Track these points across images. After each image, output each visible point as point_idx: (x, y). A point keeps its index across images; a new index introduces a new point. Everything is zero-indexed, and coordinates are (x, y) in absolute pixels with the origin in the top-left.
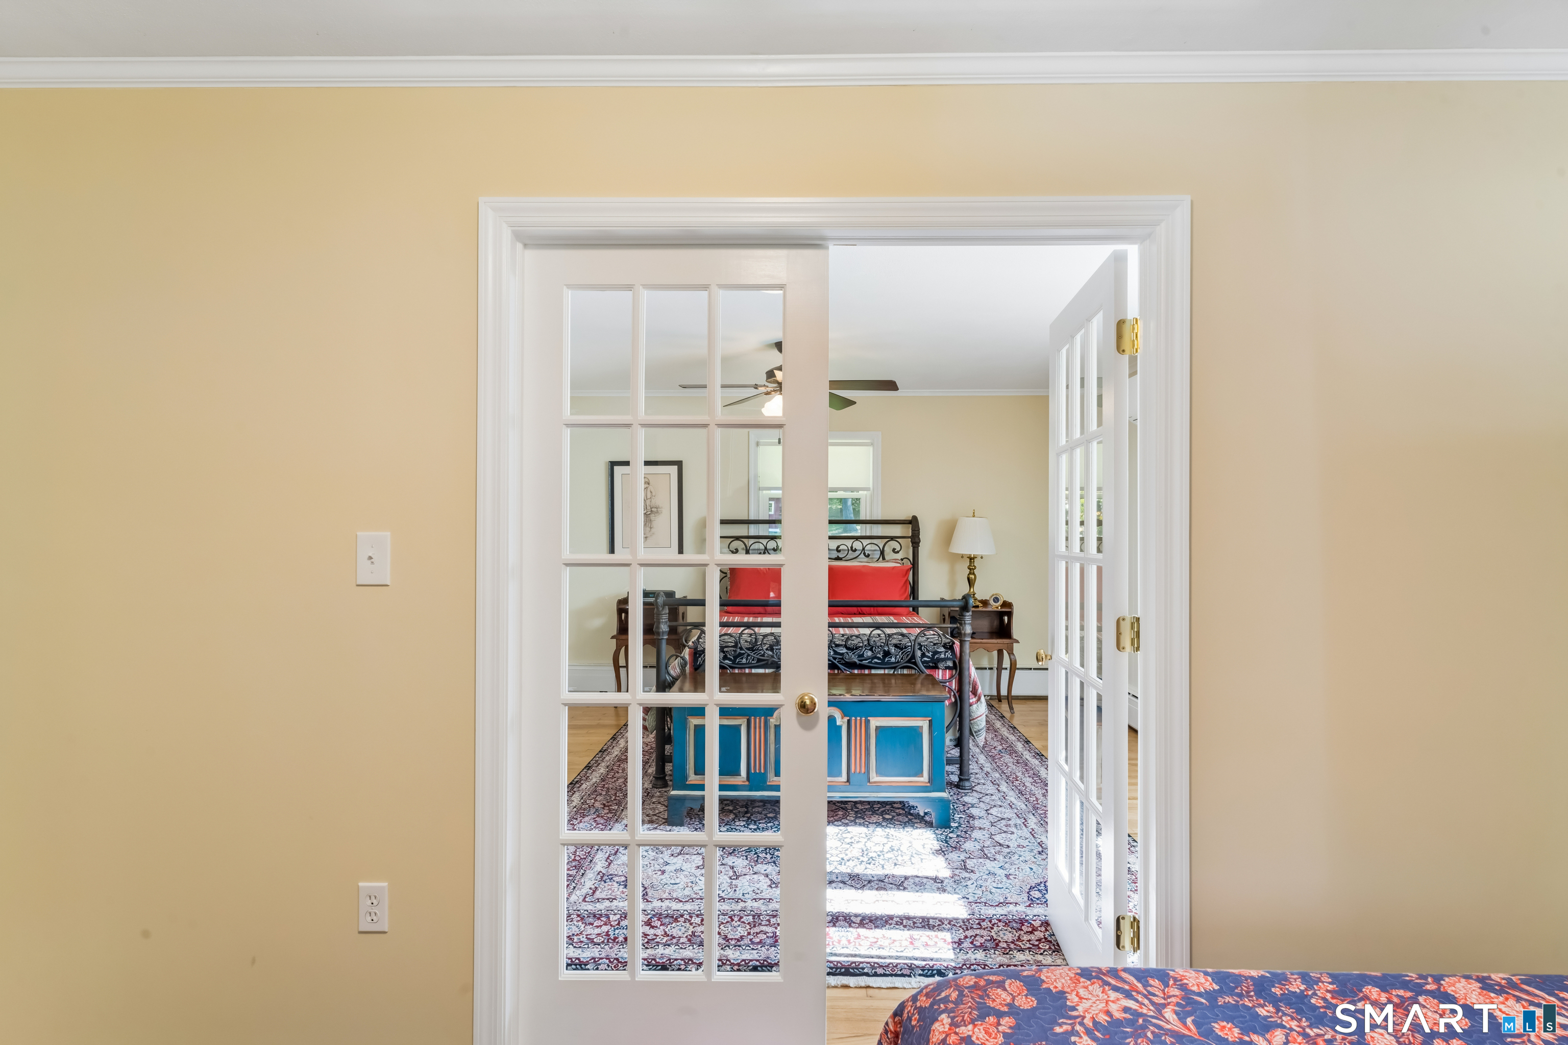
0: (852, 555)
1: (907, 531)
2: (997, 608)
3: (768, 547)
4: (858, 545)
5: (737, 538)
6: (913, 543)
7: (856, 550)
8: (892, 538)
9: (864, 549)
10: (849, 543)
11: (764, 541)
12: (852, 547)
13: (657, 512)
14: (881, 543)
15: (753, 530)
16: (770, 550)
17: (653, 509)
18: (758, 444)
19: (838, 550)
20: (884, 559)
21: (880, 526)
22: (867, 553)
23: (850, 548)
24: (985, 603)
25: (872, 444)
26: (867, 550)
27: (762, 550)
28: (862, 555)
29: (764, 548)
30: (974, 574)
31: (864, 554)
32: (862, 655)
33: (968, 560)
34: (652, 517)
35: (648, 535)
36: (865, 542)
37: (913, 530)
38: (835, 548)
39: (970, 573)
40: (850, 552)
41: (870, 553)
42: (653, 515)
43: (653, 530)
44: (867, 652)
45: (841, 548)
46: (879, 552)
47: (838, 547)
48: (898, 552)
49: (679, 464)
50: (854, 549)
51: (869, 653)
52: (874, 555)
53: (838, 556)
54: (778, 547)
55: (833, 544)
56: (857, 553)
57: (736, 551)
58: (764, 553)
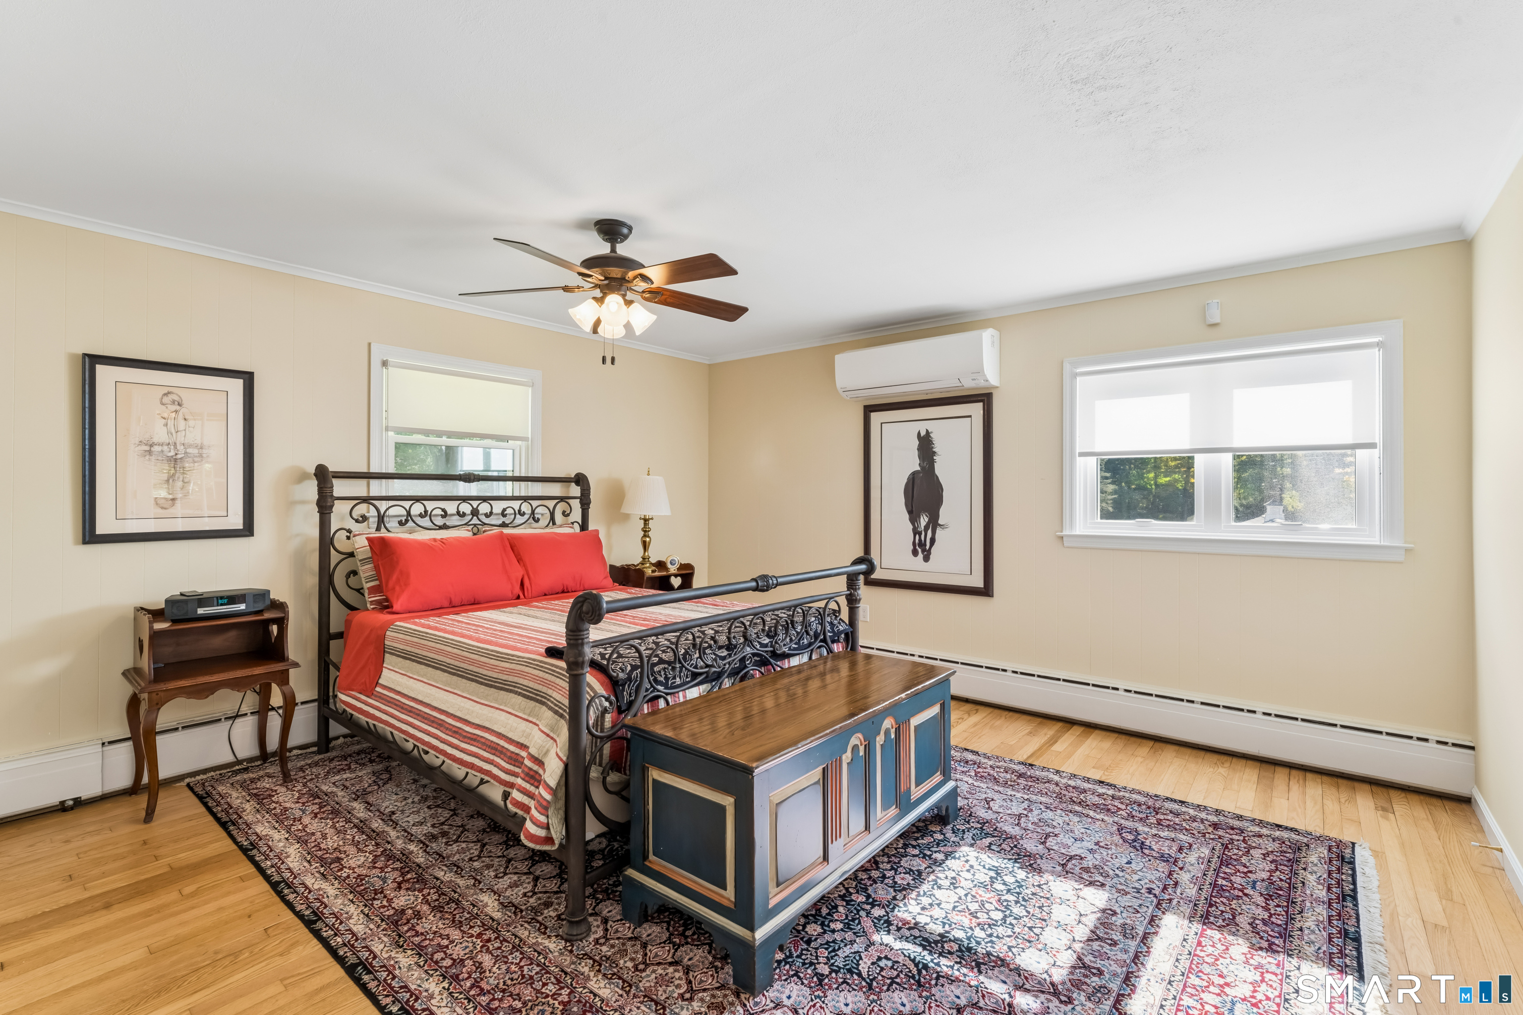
0: (520, 520)
3: (412, 513)
4: (526, 508)
5: (364, 499)
6: (582, 504)
7: (524, 514)
8: (563, 499)
9: (533, 512)
10: (516, 504)
11: (407, 504)
12: (519, 511)
13: (199, 454)
14: (551, 504)
16: (416, 516)
19: (503, 514)
20: (554, 524)
21: (540, 484)
22: (536, 516)
23: (517, 512)
26: (537, 514)
27: (402, 516)
28: (531, 520)
29: (405, 513)
30: (649, 537)
31: (534, 518)
36: (535, 503)
37: (581, 490)
38: (500, 512)
39: (645, 536)
40: (518, 516)
41: (539, 516)
45: (507, 511)
46: (549, 516)
47: (504, 510)
48: (568, 515)
50: (522, 512)
52: (545, 521)
53: (503, 522)
54: (426, 511)
55: (498, 506)
56: (526, 517)
57: (364, 518)
58: (407, 521)
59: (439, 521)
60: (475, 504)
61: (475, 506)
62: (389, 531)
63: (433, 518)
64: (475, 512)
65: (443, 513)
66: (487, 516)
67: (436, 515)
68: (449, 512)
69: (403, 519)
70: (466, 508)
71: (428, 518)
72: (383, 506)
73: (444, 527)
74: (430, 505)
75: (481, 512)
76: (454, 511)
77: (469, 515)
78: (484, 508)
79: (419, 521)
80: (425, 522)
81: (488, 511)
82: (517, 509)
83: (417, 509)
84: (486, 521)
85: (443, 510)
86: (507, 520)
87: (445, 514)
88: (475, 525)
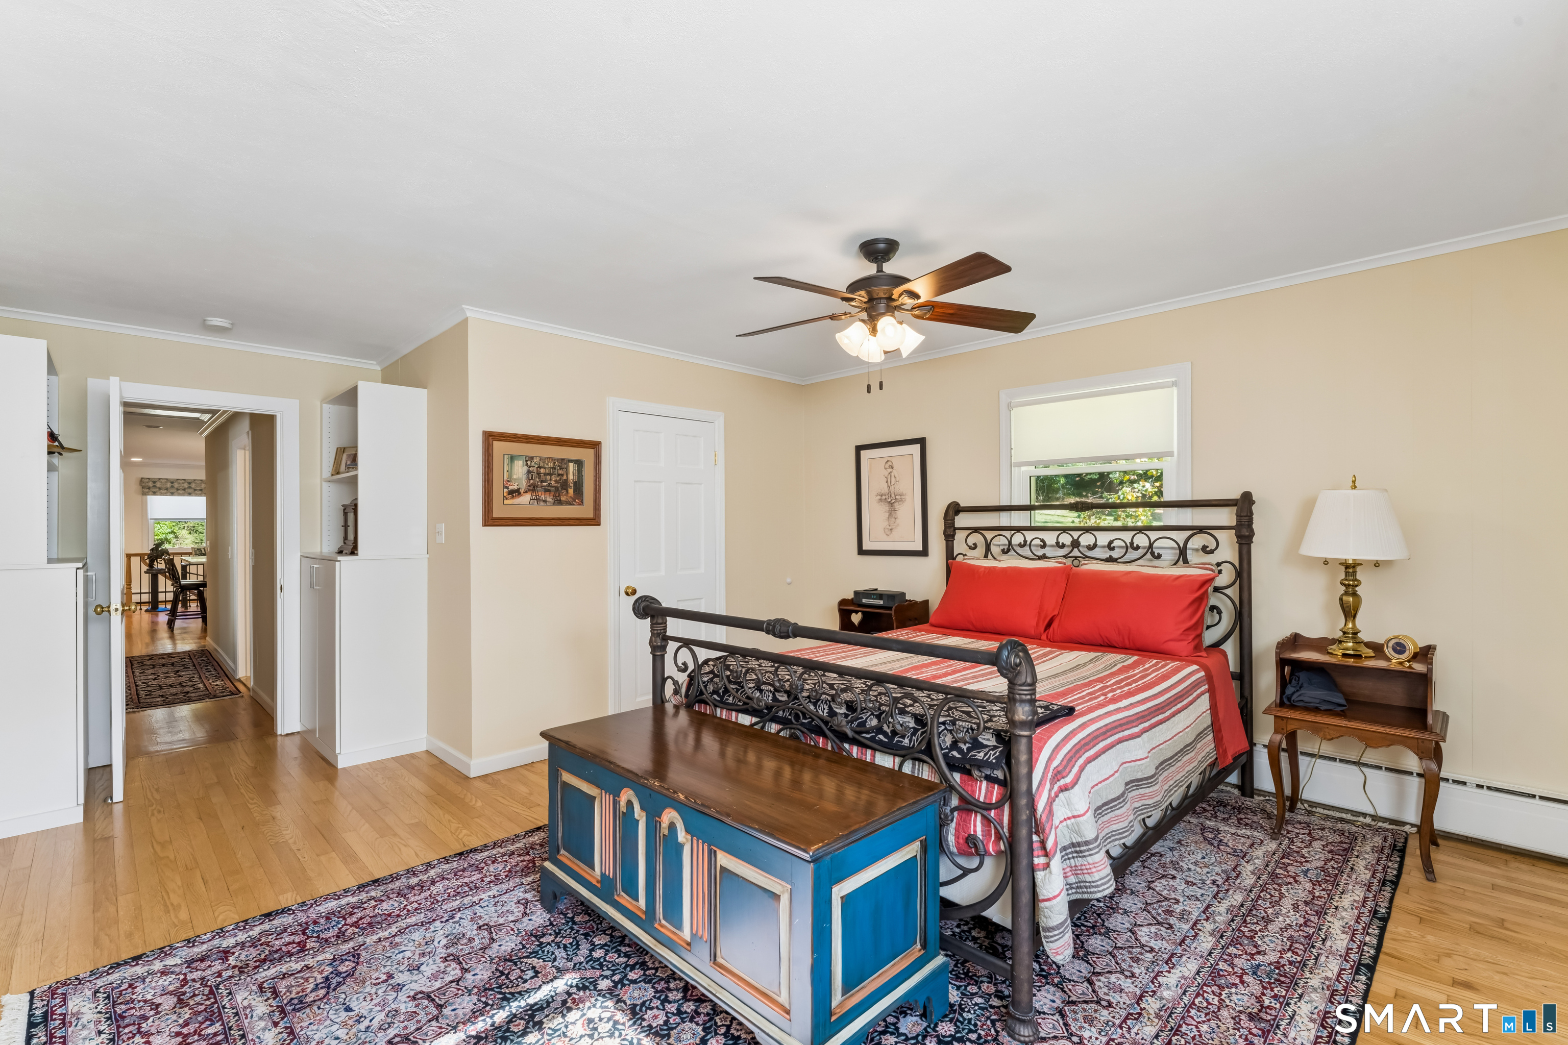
0: (1133, 555)
1: (1226, 517)
2: (1401, 663)
3: (1013, 543)
4: (1141, 540)
5: (976, 530)
6: (1239, 536)
7: (1138, 548)
8: (1201, 530)
9: (1151, 546)
10: (1127, 536)
11: (1008, 534)
12: (1132, 543)
13: (901, 500)
14: (1181, 536)
15: (1004, 519)
16: (1016, 545)
17: (897, 497)
18: (1010, 407)
19: (1110, 547)
20: (1186, 561)
22: (1156, 551)
23: (1129, 544)
24: (1377, 649)
25: (1174, 384)
26: (1157, 548)
27: (1005, 545)
28: (1149, 555)
29: (1007, 543)
30: (1354, 594)
31: (1153, 554)
32: (863, 724)
33: (1343, 568)
34: (896, 506)
35: (893, 527)
36: (1153, 535)
37: (1239, 516)
38: (1106, 544)
39: (1347, 593)
40: (1130, 550)
41: (1161, 552)
42: (897, 504)
43: (898, 521)
44: (871, 720)
45: (1115, 544)
46: (1178, 552)
47: (1111, 542)
48: (1212, 552)
49: (922, 442)
50: (1135, 545)
51: (874, 722)
52: (1169, 556)
53: (1110, 556)
54: (1025, 541)
55: (1103, 538)
56: (1141, 552)
57: (975, 547)
58: (1008, 550)
59: (1040, 552)
60: (1076, 534)
61: (1076, 538)
62: (995, 559)
63: (1032, 548)
64: (1075, 544)
65: (1042, 544)
66: (1090, 548)
67: (1036, 546)
68: (1048, 543)
69: (1006, 547)
70: (1066, 539)
71: (1027, 548)
72: (989, 535)
73: (1043, 557)
74: (1030, 536)
75: (1082, 544)
76: (1054, 542)
77: (1068, 546)
78: (1086, 540)
79: (1020, 551)
80: (1026, 551)
81: (1092, 543)
82: (1128, 541)
83: (1018, 538)
84: (1089, 554)
85: (1042, 541)
86: (1115, 554)
87: (1044, 546)
88: (1076, 558)
